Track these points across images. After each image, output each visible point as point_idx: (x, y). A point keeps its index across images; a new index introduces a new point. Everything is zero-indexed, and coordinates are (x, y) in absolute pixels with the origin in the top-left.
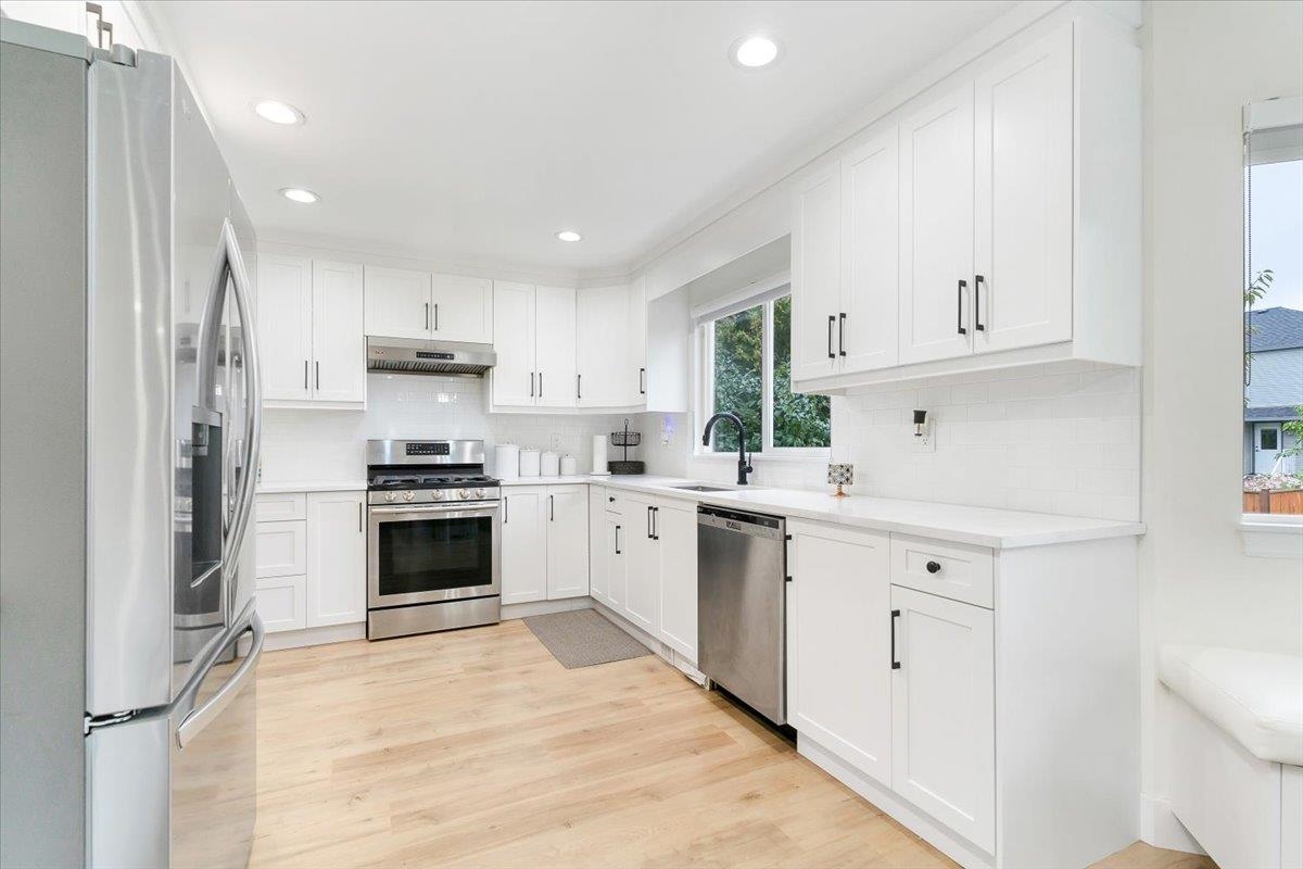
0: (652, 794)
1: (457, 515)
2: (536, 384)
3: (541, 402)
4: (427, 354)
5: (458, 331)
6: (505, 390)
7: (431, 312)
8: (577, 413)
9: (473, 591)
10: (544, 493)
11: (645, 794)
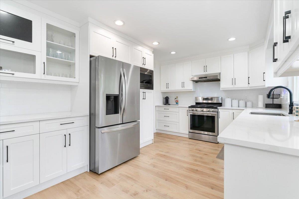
0: (187, 187)
1: (210, 115)
2: (234, 81)
3: (236, 86)
4: (201, 78)
5: (211, 71)
6: (225, 84)
7: (205, 68)
8: (249, 88)
9: (211, 133)
10: (231, 112)
11: (186, 186)
